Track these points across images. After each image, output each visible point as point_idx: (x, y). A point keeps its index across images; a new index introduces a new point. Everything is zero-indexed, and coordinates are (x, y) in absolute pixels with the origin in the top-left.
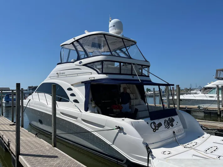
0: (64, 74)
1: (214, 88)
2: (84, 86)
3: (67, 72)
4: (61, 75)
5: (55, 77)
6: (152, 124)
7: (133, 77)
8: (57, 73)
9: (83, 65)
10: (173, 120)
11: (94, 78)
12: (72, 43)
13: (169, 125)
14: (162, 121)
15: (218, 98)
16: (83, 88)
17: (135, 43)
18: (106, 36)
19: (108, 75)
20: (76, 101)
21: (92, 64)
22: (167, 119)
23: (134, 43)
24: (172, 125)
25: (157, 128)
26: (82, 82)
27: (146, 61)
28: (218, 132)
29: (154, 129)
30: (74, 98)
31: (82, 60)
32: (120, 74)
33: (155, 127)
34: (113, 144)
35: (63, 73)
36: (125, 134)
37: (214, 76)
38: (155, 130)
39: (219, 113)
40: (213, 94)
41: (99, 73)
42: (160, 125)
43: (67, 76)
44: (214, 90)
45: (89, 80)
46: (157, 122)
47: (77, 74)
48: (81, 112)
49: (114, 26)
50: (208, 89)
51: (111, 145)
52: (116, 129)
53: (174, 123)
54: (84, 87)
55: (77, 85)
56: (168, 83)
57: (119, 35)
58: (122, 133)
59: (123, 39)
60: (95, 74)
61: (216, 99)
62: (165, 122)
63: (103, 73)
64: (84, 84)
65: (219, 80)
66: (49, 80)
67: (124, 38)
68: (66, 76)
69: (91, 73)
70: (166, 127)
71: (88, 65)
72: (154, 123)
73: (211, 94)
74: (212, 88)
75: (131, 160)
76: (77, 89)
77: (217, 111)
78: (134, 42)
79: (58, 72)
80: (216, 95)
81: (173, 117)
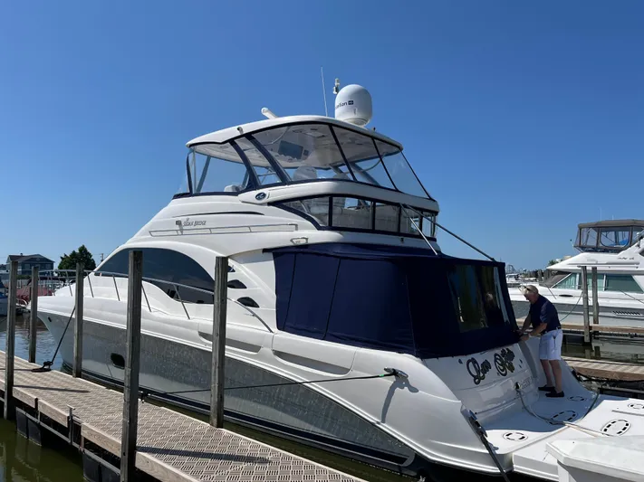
0: (202, 226)
1: (573, 273)
2: (273, 262)
3: (211, 221)
4: (192, 227)
5: (171, 233)
6: (471, 363)
7: (402, 240)
8: (178, 223)
9: (270, 204)
10: (511, 355)
11: (307, 239)
12: (232, 141)
13: (504, 369)
14: (489, 356)
15: (586, 299)
16: (269, 266)
17: (400, 149)
18: (335, 128)
19: (345, 233)
20: (248, 302)
21: (299, 202)
22: (498, 351)
23: (396, 149)
24: (512, 369)
25: (482, 375)
26: (265, 250)
27: (431, 199)
28: (608, 387)
29: (475, 378)
30: (240, 293)
31: (265, 191)
32: (373, 231)
33: (478, 371)
34: (383, 421)
35: (197, 223)
36: (414, 390)
37: (574, 240)
38: (478, 379)
39: (587, 339)
40: (569, 287)
41: (319, 228)
42: (486, 366)
43: (213, 231)
44: (573, 278)
45: (291, 244)
46: (480, 358)
47: (249, 227)
48: (271, 331)
49: (351, 103)
50: (557, 274)
51: (378, 423)
52: (385, 375)
53: (515, 363)
54: (271, 264)
55: (248, 257)
56: (492, 259)
57: (363, 127)
58: (406, 388)
59: (373, 138)
60: (307, 228)
61: (581, 302)
62: (495, 361)
63: (331, 228)
64: (271, 255)
65: (587, 251)
66: (145, 240)
67: (375, 135)
68: (208, 231)
69: (296, 225)
70: (499, 373)
71: (284, 204)
72: (474, 361)
73: (565, 287)
74: (567, 273)
75: (429, 457)
76: (247, 269)
77: (583, 333)
78: (399, 147)
79: (180, 219)
80: (580, 291)
81: (510, 348)
